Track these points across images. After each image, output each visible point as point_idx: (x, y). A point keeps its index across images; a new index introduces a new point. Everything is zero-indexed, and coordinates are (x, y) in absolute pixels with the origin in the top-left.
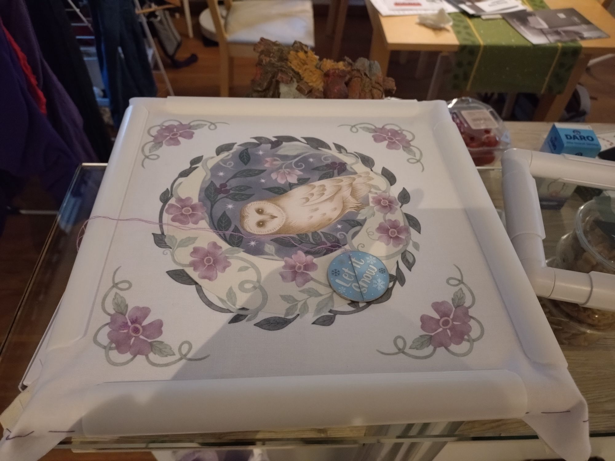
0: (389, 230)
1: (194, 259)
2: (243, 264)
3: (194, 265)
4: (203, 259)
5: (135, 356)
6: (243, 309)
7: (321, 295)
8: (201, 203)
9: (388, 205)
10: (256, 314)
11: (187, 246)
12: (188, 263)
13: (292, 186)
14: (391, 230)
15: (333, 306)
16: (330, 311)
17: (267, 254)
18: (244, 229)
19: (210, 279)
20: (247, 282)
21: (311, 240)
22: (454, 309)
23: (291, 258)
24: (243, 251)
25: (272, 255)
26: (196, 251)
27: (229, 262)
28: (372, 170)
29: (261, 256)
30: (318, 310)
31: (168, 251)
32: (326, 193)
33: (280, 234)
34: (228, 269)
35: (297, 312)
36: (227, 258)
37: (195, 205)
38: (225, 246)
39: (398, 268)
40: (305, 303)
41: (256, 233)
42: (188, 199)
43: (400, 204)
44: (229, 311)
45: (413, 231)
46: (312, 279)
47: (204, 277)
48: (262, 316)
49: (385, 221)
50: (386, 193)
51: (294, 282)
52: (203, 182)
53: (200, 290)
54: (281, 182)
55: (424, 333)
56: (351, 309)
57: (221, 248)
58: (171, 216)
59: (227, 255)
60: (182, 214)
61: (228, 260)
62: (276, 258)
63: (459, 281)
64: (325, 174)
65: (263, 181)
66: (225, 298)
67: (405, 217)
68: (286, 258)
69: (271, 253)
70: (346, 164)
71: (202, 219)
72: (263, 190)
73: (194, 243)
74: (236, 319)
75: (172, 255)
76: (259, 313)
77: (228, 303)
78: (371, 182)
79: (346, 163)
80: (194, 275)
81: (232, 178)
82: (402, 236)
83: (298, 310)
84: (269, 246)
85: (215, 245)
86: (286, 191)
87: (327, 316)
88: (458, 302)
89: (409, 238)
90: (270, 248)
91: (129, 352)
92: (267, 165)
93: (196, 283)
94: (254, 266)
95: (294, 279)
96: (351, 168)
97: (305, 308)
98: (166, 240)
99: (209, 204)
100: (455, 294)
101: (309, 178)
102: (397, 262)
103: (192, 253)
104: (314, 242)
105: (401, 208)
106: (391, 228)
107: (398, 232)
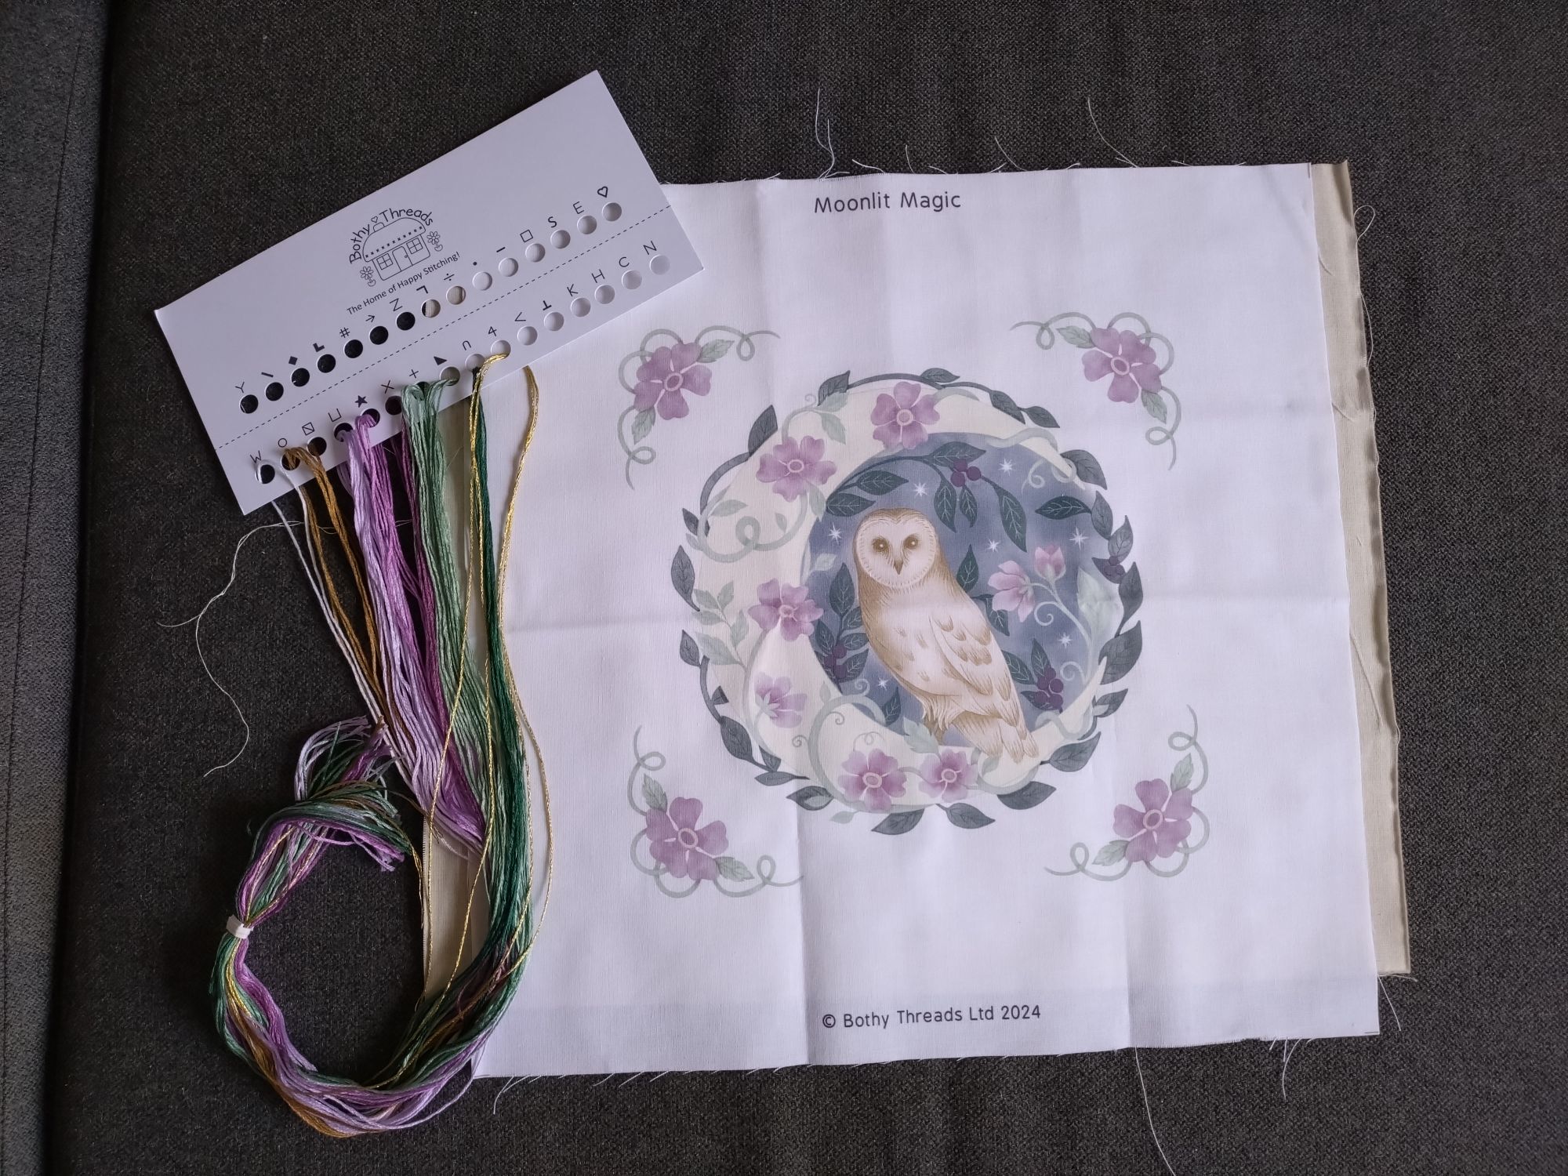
0: (880, 773)
1: (799, 443)
2: (791, 522)
3: (788, 443)
4: (799, 458)
5: (633, 391)
6: (708, 528)
7: (735, 645)
8: (926, 439)
9: (944, 782)
10: (699, 547)
11: (825, 428)
12: (789, 435)
13: (985, 602)
14: (879, 779)
15: (715, 663)
16: (706, 659)
17: (813, 559)
18: (866, 518)
19: (760, 472)
20: (757, 530)
21: (848, 632)
22: (713, 857)
23: (807, 599)
24: (818, 520)
25: (812, 566)
26: (815, 444)
27: (794, 498)
28: (1042, 763)
29: (809, 548)
30: (706, 640)
31: (814, 401)
32: (969, 665)
33: (859, 578)
34: (780, 497)
35: (702, 608)
36: (804, 494)
37: (921, 428)
38: (828, 488)
39: (792, 777)
40: (719, 620)
41: (859, 538)
42: (935, 417)
43: (948, 805)
44: (703, 508)
45: (881, 817)
46: (766, 632)
47: (763, 463)
48: (695, 556)
49: (902, 770)
50: (977, 783)
51: (758, 603)
52: (983, 437)
53: (740, 459)
54: (994, 581)
55: (671, 799)
56: (711, 691)
57: (824, 482)
58: (891, 393)
59: (808, 494)
60: (896, 411)
61: (798, 496)
62: (807, 573)
63: (769, 878)
64: (1023, 665)
65: (993, 546)
66: (726, 498)
67: (914, 810)
68: (805, 591)
69: (816, 565)
70: (1058, 711)
71: (887, 445)
72: (967, 547)
73: (832, 438)
74: (690, 520)
75: (806, 409)
76: (701, 552)
77: (718, 504)
78: (1005, 758)
79: (1061, 711)
80: (767, 448)
81: (996, 487)
82: (864, 796)
83: (707, 609)
84: (832, 561)
85: (829, 471)
87: (697, 653)
88: (726, 867)
89: (861, 807)
90: (827, 562)
91: (639, 382)
92: (1039, 552)
93: (751, 453)
94: (787, 538)
95: (763, 602)
96: (1047, 721)
97: (709, 619)
98: (837, 395)
99: (926, 452)
100: (740, 865)
101: (1008, 634)
102: (805, 778)
103: (812, 439)
104: (843, 635)
105: (936, 806)
106: (884, 779)
107: (875, 790)
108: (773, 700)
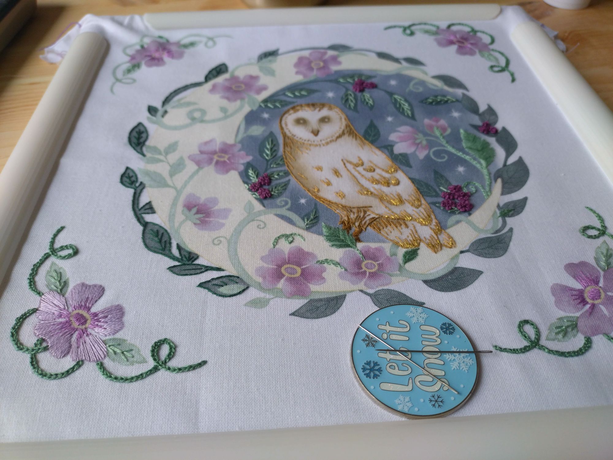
0: (299, 265)
1: (242, 78)
2: (232, 110)
3: (234, 78)
4: (241, 84)
5: (130, 56)
6: (165, 114)
7: (172, 176)
8: (333, 72)
9: (365, 272)
10: (156, 123)
11: (261, 71)
13: (388, 150)
14: (299, 270)
16: (142, 184)
19: (212, 90)
20: (204, 114)
21: (273, 170)
23: (240, 150)
24: (252, 110)
25: (245, 133)
26: (253, 78)
28: (462, 252)
29: (243, 122)
30: (146, 172)
31: (254, 61)
34: (225, 100)
35: (150, 155)
36: (243, 99)
37: (329, 68)
38: (263, 96)
39: (208, 268)
40: (161, 161)
43: (371, 291)
44: (164, 105)
45: (298, 303)
46: (201, 168)
47: (214, 86)
48: (152, 127)
49: (322, 262)
50: (399, 271)
51: (198, 152)
53: (198, 84)
54: (393, 137)
56: (141, 205)
57: (259, 94)
58: (307, 56)
59: (246, 99)
60: (311, 62)
61: (239, 100)
62: (240, 136)
64: (427, 186)
65: (390, 119)
66: (183, 101)
67: (334, 295)
68: (239, 146)
69: (249, 132)
70: (468, 213)
71: (305, 77)
72: (369, 121)
73: (266, 75)
74: (152, 110)
75: (248, 64)
77: (177, 103)
78: (424, 251)
79: (470, 214)
81: (386, 91)
82: (282, 284)
83: (153, 156)
84: (262, 130)
85: (263, 89)
86: (373, 142)
87: (136, 180)
89: (280, 294)
90: (258, 131)
91: (135, 53)
92: (427, 121)
93: (206, 82)
94: (228, 117)
95: (202, 152)
96: (458, 222)
97: (153, 161)
98: (270, 58)
99: (333, 78)
101: (410, 167)
102: (221, 269)
103: (251, 75)
105: (358, 292)
106: (303, 271)
107: (294, 279)
108: (198, 212)
